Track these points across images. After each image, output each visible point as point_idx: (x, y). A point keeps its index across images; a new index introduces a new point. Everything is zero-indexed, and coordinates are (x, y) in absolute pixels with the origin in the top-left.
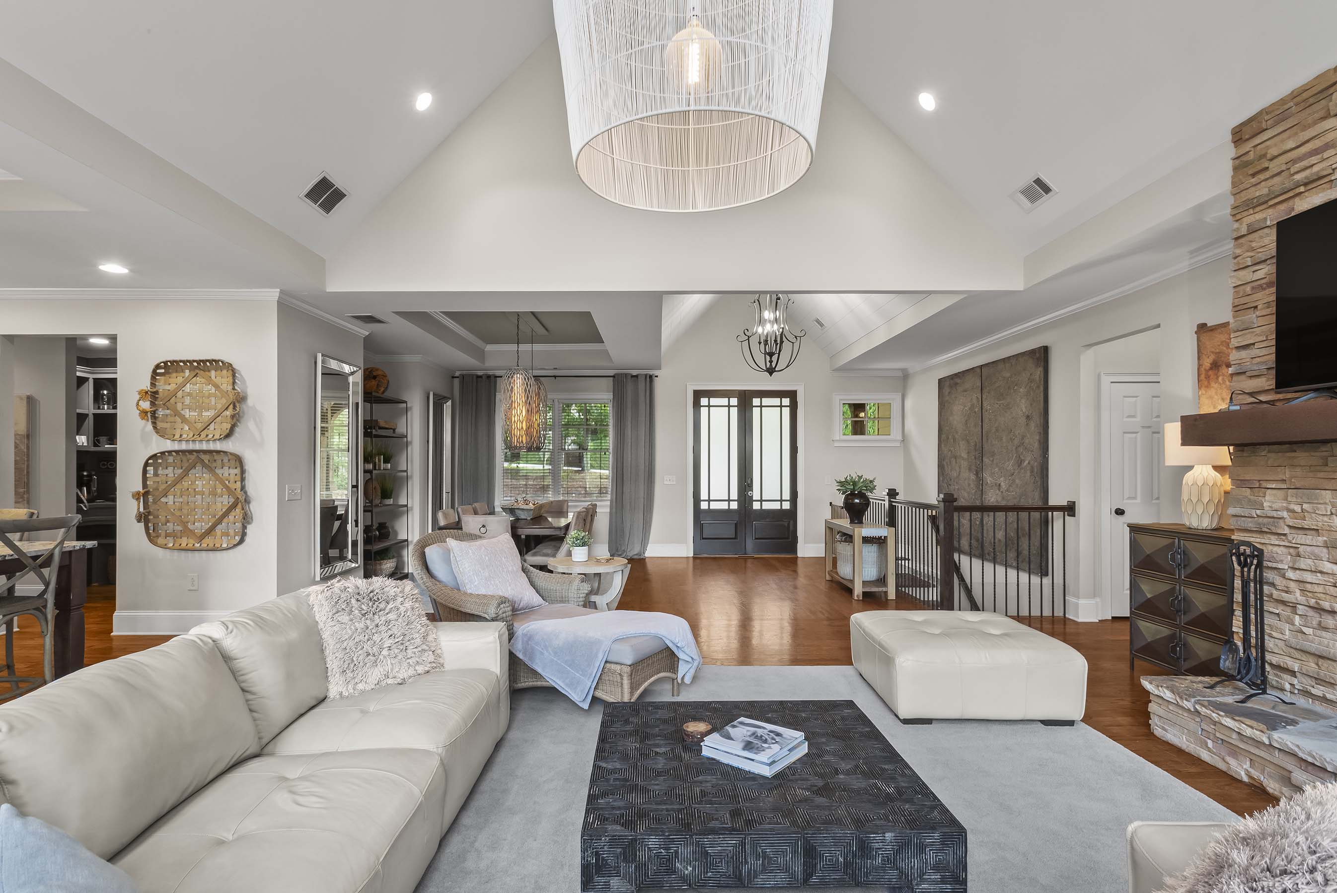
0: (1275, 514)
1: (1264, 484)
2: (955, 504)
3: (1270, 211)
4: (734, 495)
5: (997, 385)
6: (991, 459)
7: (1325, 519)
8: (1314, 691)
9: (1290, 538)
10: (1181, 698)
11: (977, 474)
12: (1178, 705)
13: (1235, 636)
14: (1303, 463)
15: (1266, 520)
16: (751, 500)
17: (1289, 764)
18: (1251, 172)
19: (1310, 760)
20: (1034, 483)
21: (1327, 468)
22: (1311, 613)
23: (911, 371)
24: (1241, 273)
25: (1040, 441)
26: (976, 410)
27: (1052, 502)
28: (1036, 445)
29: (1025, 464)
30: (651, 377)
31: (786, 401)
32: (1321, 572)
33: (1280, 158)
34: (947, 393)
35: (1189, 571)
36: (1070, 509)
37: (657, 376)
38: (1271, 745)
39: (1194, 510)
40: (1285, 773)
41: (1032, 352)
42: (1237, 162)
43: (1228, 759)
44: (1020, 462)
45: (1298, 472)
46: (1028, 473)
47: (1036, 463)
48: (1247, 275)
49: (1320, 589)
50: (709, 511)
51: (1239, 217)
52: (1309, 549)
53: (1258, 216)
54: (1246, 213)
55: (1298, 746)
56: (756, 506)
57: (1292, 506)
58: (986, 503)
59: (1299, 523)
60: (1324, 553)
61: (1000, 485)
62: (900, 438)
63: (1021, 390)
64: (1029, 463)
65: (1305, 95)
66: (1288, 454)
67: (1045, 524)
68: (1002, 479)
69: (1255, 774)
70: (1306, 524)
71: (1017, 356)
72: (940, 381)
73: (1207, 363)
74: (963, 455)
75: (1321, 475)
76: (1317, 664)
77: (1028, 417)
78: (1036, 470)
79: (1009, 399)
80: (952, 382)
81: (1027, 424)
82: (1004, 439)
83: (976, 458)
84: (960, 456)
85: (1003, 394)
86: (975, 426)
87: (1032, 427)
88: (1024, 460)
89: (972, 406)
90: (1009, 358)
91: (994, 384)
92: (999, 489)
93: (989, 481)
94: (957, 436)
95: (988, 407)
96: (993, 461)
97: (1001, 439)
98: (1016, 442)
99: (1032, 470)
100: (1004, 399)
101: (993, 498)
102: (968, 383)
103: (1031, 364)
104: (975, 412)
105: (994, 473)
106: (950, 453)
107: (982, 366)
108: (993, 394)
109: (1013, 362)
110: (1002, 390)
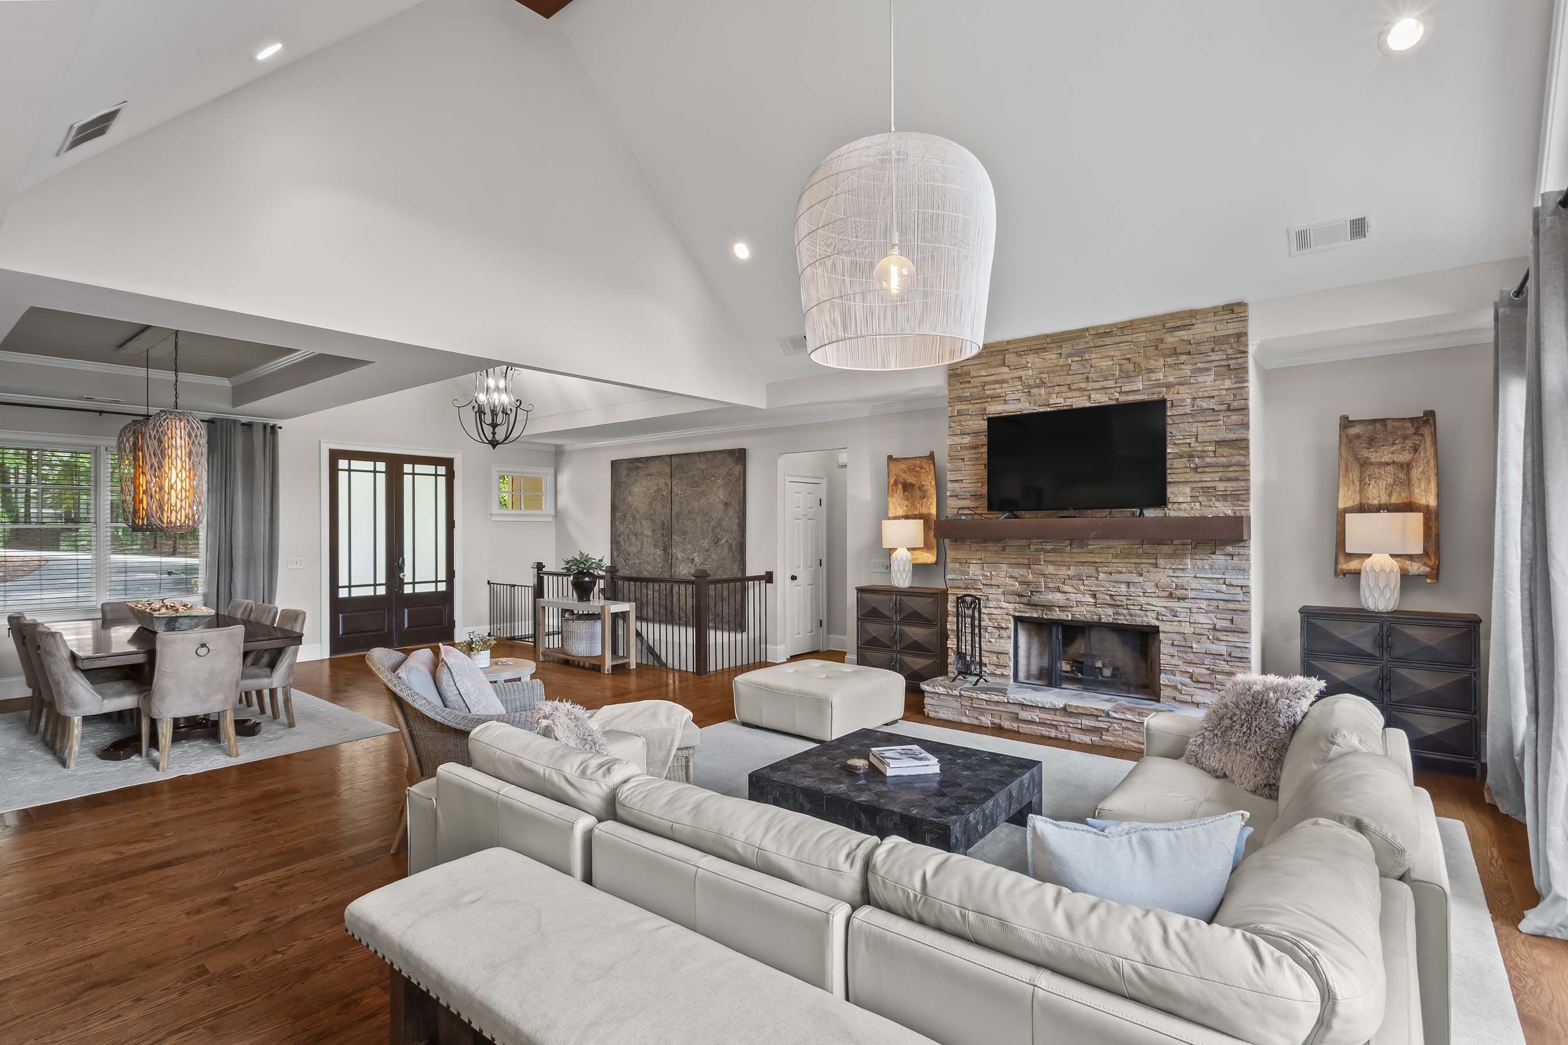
0: (976, 578)
1: (969, 561)
2: (708, 578)
3: (971, 406)
4: (382, 578)
5: (690, 474)
6: (683, 537)
7: (1003, 579)
8: (997, 672)
9: (983, 590)
10: (951, 689)
11: (665, 550)
12: (948, 695)
13: (949, 650)
14: (991, 549)
15: (970, 581)
16: (402, 583)
17: (1016, 709)
18: (961, 381)
19: (1030, 704)
20: (732, 557)
21: (1004, 552)
22: (995, 630)
23: (568, 448)
24: (955, 438)
25: (739, 524)
26: (664, 493)
27: (749, 574)
28: (735, 527)
29: (722, 542)
30: (273, 427)
31: (442, 470)
32: (1001, 608)
33: (978, 378)
34: (624, 474)
35: (904, 615)
36: (769, 578)
37: (280, 428)
38: (1008, 702)
39: (901, 576)
40: (1013, 715)
41: (731, 452)
42: (951, 372)
43: (980, 717)
44: (716, 541)
45: (989, 554)
46: (726, 550)
47: (735, 542)
48: (957, 440)
49: (1000, 617)
50: (350, 600)
51: (952, 404)
52: (994, 596)
53: (964, 407)
54: (956, 403)
55: (1024, 699)
56: (408, 590)
57: (986, 573)
58: (677, 576)
59: (989, 582)
60: (1002, 598)
61: (693, 559)
62: (552, 512)
63: (719, 481)
64: (727, 541)
65: (992, 349)
66: (983, 545)
67: (744, 590)
68: (696, 554)
69: (997, 721)
70: (993, 582)
71: (715, 453)
72: (614, 464)
73: (892, 481)
74: (646, 533)
75: (1001, 556)
76: (998, 658)
77: (726, 504)
78: (734, 546)
79: (704, 487)
80: (631, 465)
81: (725, 510)
82: (698, 520)
83: (663, 535)
84: (643, 534)
85: (697, 483)
86: (663, 507)
87: (731, 512)
88: (721, 539)
89: (659, 490)
90: (705, 453)
91: (687, 472)
92: (692, 563)
93: (679, 556)
94: (637, 515)
95: (679, 492)
96: (684, 539)
97: (695, 520)
98: (713, 523)
99: (730, 547)
100: (698, 486)
101: (684, 572)
102: (654, 468)
103: (729, 461)
104: (663, 495)
105: (686, 549)
106: (628, 530)
107: (671, 456)
108: (685, 481)
109: (710, 457)
110: (696, 479)
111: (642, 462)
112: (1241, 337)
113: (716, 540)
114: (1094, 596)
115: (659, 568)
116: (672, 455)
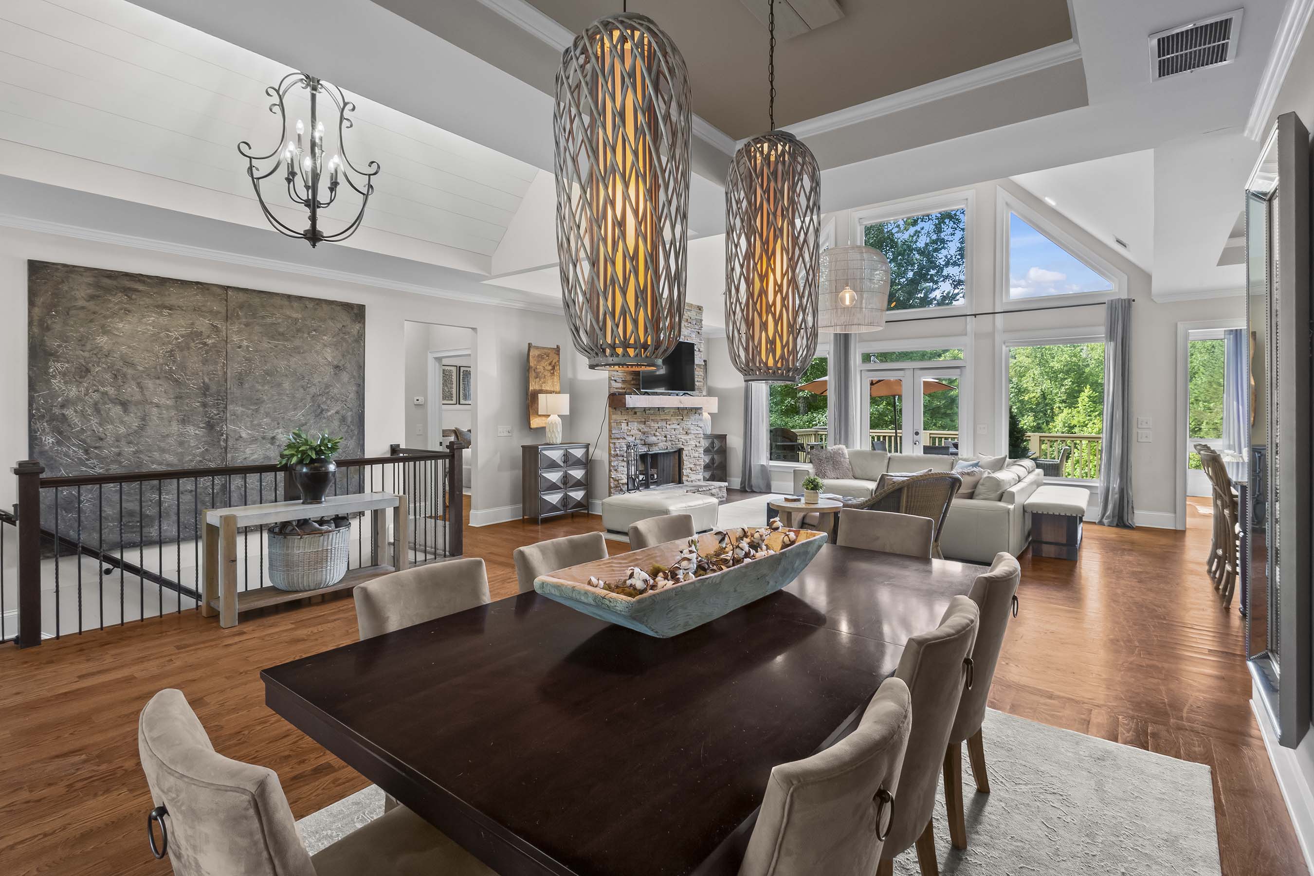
0: (625, 432)
1: (621, 422)
5: (269, 320)
11: (210, 426)
15: (622, 434)
20: (347, 432)
26: (210, 342)
28: (352, 396)
29: (329, 414)
34: (75, 292)
35: (570, 463)
39: (555, 435)
44: (319, 413)
46: (336, 423)
47: (350, 413)
63: (326, 338)
64: (337, 413)
68: (280, 431)
71: (319, 302)
72: (36, 265)
74: (156, 400)
78: (349, 419)
79: (297, 342)
80: (107, 282)
81: (336, 374)
82: (286, 385)
83: (204, 405)
84: (145, 402)
85: (282, 334)
86: (205, 362)
87: (345, 377)
88: (328, 410)
89: (195, 335)
90: (300, 298)
91: (263, 317)
92: (272, 444)
93: (244, 435)
94: (130, 371)
95: (245, 343)
96: (257, 411)
97: (279, 385)
98: (313, 390)
99: (343, 420)
100: (287, 340)
101: (256, 456)
102: (174, 297)
103: (344, 318)
104: (205, 344)
105: (259, 425)
106: (96, 396)
107: (226, 288)
108: (257, 328)
109: (310, 305)
110: (281, 330)
111: (144, 282)
112: (701, 320)
113: (319, 411)
114: (665, 437)
115: (194, 455)
116: (228, 287)
